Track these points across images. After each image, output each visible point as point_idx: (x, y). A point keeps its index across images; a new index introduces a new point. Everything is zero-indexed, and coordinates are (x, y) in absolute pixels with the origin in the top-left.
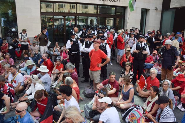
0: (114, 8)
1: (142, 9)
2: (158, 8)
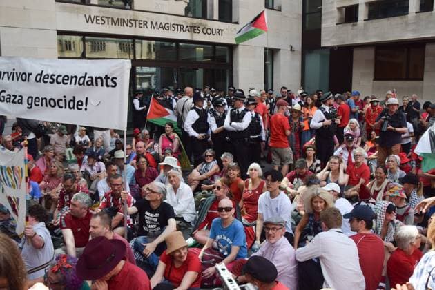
1: (265, 49)
2: (295, 46)
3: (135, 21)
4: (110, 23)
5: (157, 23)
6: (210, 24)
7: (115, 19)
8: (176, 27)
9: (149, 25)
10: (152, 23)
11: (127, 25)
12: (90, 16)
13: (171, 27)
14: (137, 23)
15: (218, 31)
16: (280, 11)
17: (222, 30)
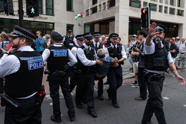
1: (67, 24)
2: (80, 24)
6: (42, 16)
7: (2, 13)
13: (26, 16)
15: (45, 18)
16: (74, 12)
17: (47, 18)
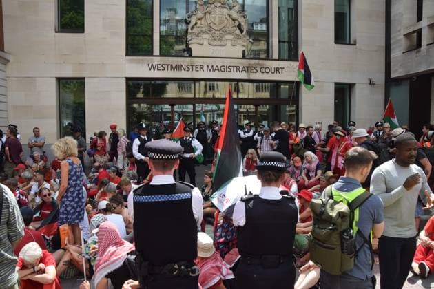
0: (287, 87)
1: (336, 83)
2: (374, 79)
3: (192, 66)
4: (169, 69)
5: (212, 66)
6: (268, 63)
7: (174, 66)
8: (232, 68)
9: (205, 68)
10: (208, 66)
11: (185, 70)
12: (152, 65)
13: (228, 69)
14: (194, 67)
15: (277, 70)
16: (355, 45)
17: (282, 68)
